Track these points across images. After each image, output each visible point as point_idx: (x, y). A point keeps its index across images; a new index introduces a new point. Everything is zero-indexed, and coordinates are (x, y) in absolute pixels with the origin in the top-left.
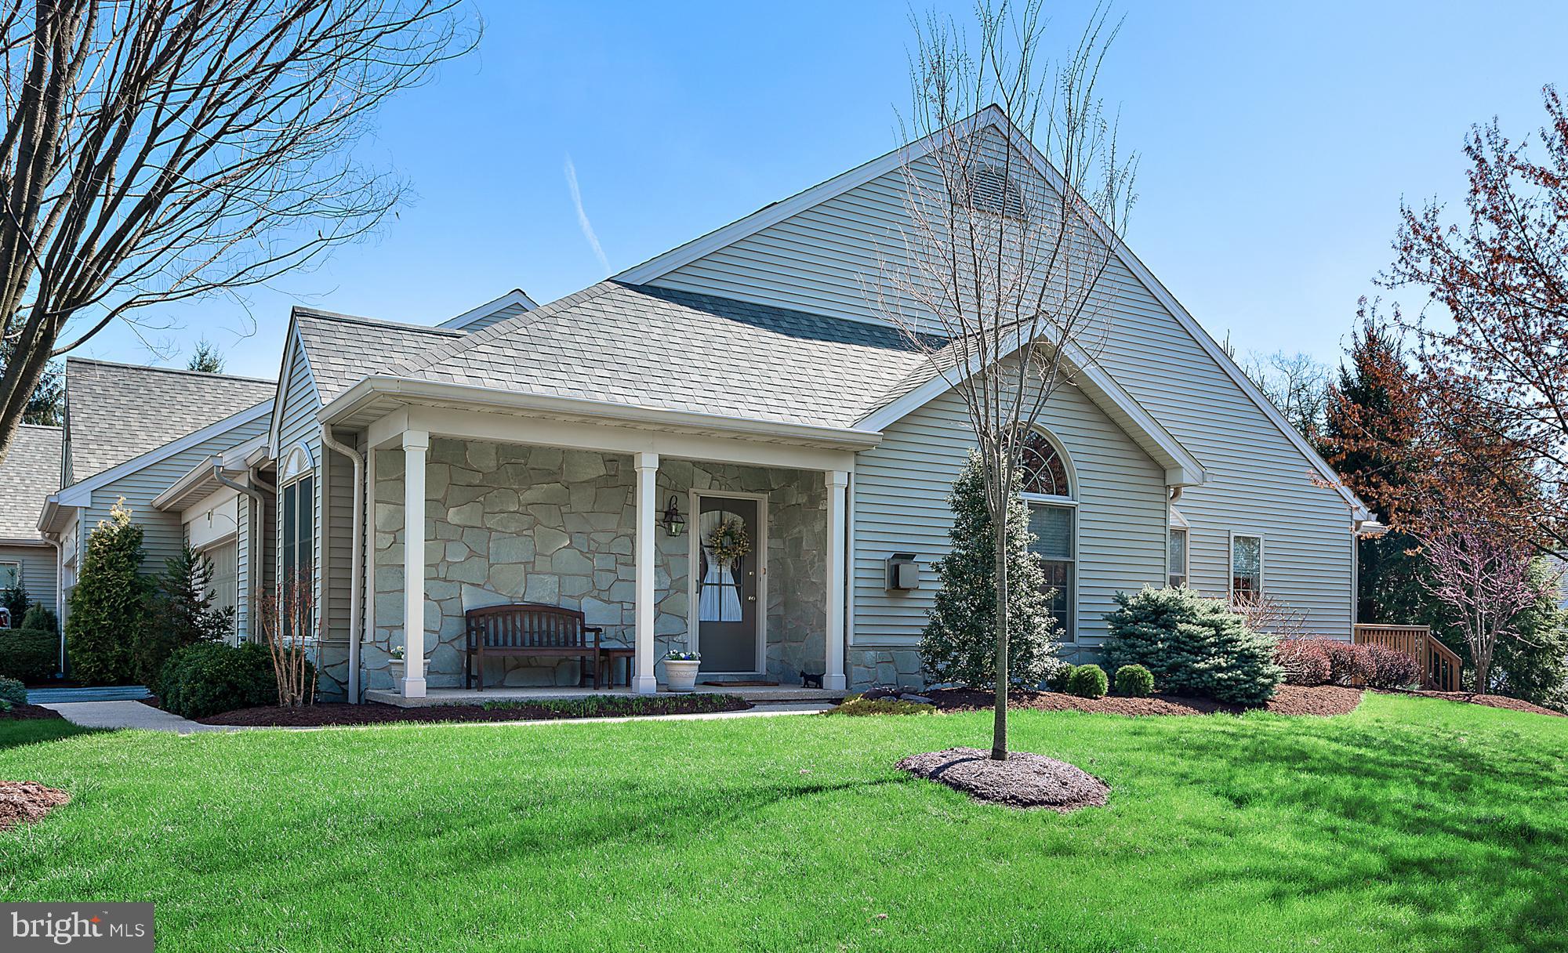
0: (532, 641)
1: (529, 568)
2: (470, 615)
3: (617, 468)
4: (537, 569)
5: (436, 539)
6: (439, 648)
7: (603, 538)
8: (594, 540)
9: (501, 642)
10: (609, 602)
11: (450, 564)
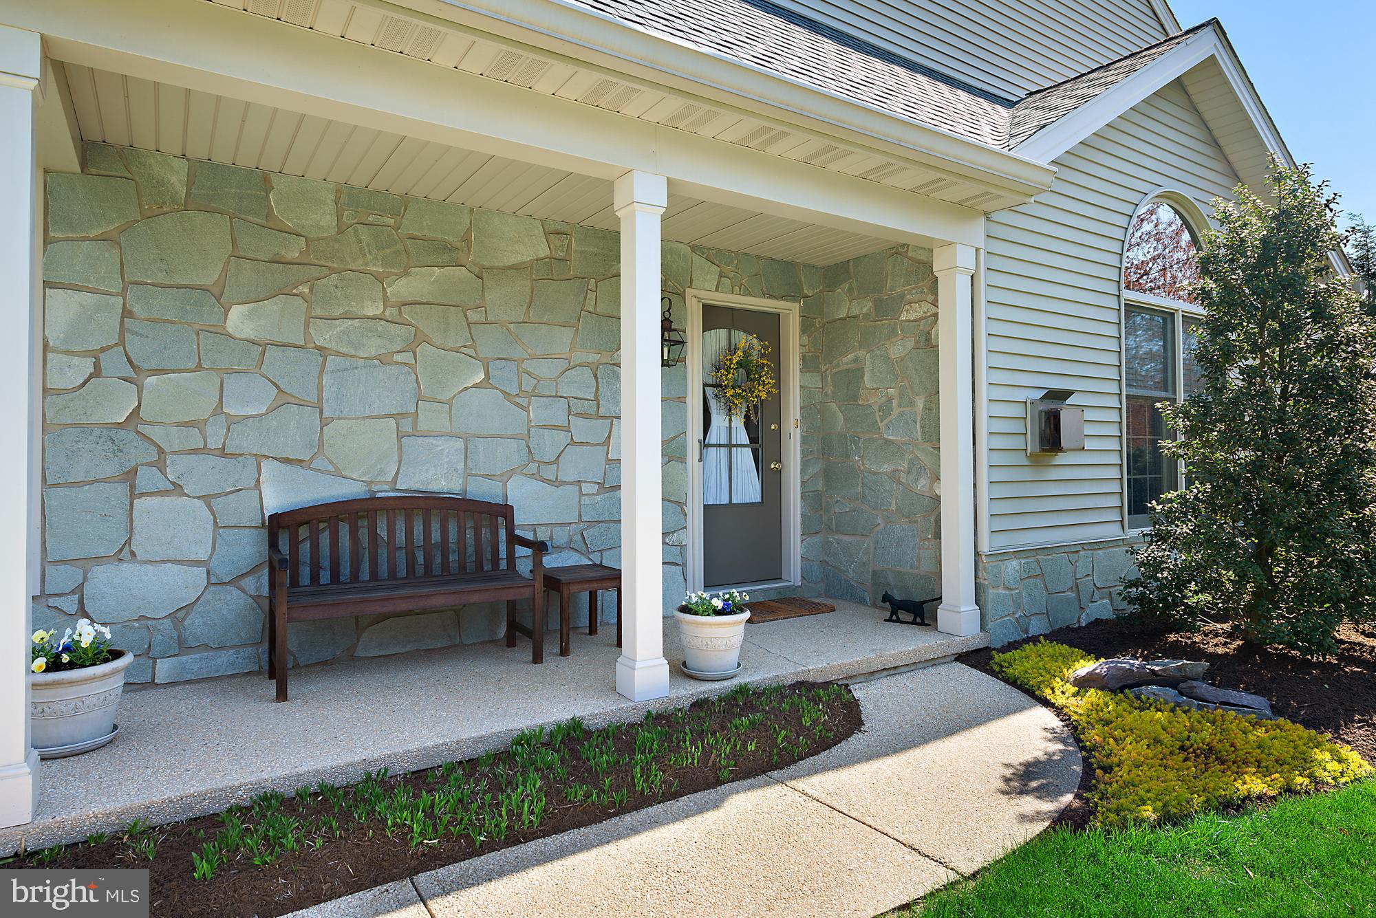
0: (411, 568)
1: (407, 426)
2: (278, 524)
3: (569, 245)
4: (422, 426)
5: (199, 367)
6: (207, 596)
7: (544, 369)
8: (529, 374)
9: (346, 570)
10: (557, 483)
11: (231, 421)
